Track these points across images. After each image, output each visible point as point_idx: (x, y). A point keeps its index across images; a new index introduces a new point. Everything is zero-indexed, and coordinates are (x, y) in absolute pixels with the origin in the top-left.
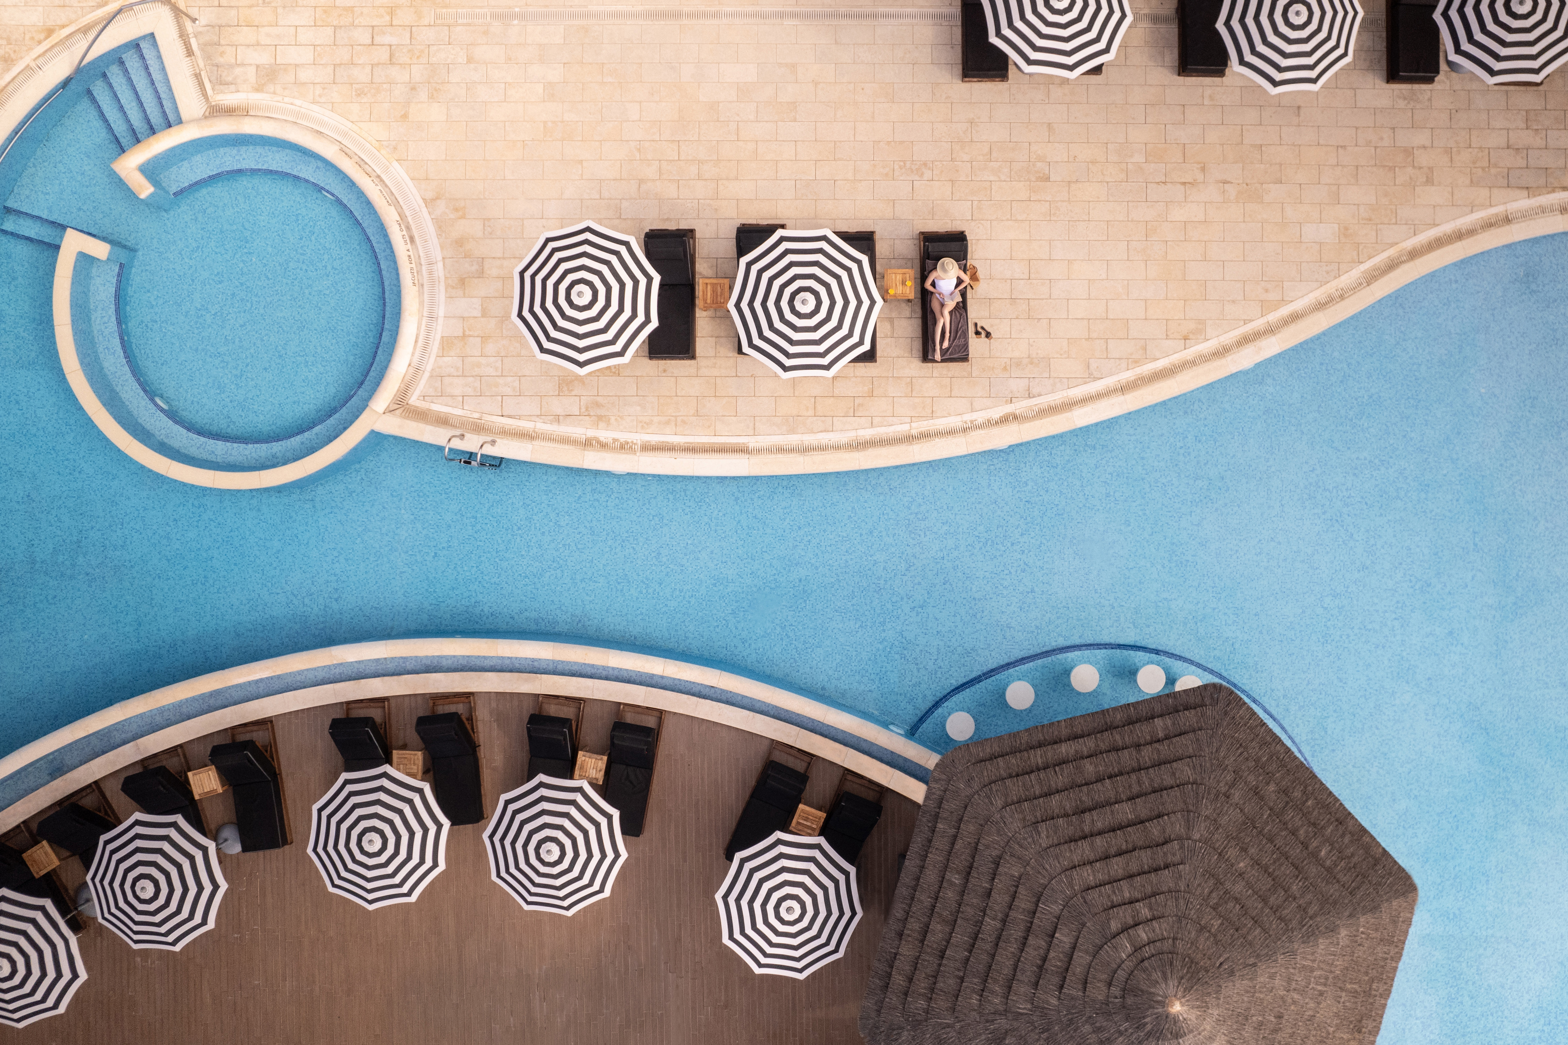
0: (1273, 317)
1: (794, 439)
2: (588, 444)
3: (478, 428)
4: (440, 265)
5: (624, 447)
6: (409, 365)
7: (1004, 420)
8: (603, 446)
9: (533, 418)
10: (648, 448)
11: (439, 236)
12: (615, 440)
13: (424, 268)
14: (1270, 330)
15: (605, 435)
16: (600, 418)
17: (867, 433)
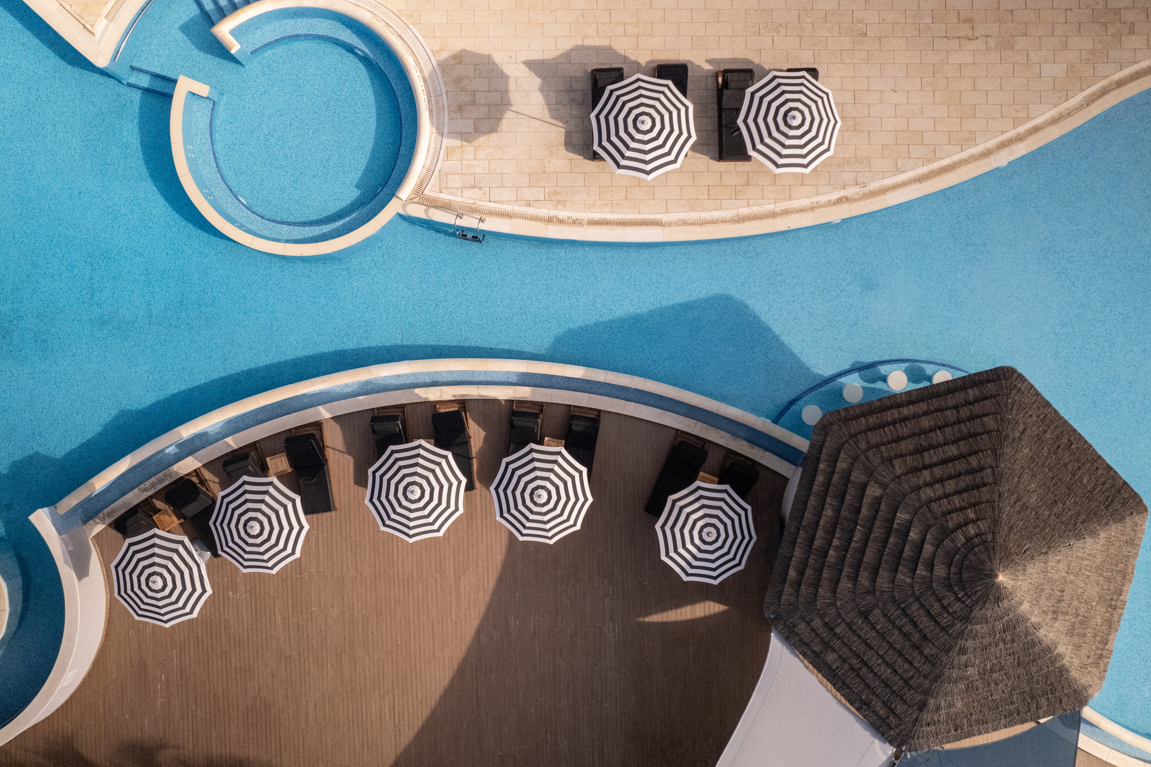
0: (1021, 129)
1: (694, 216)
2: (550, 220)
3: (473, 210)
4: (444, 96)
5: (575, 222)
6: (424, 167)
7: (840, 201)
8: (561, 222)
9: (512, 203)
10: (592, 223)
11: (443, 77)
12: (569, 218)
13: (433, 99)
14: (1020, 138)
15: (562, 214)
16: (559, 202)
17: (745, 211)
